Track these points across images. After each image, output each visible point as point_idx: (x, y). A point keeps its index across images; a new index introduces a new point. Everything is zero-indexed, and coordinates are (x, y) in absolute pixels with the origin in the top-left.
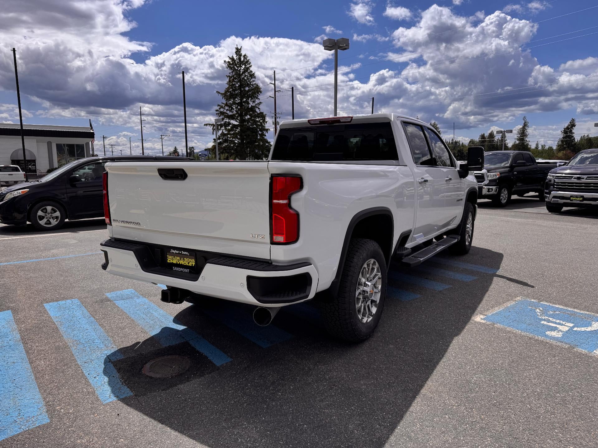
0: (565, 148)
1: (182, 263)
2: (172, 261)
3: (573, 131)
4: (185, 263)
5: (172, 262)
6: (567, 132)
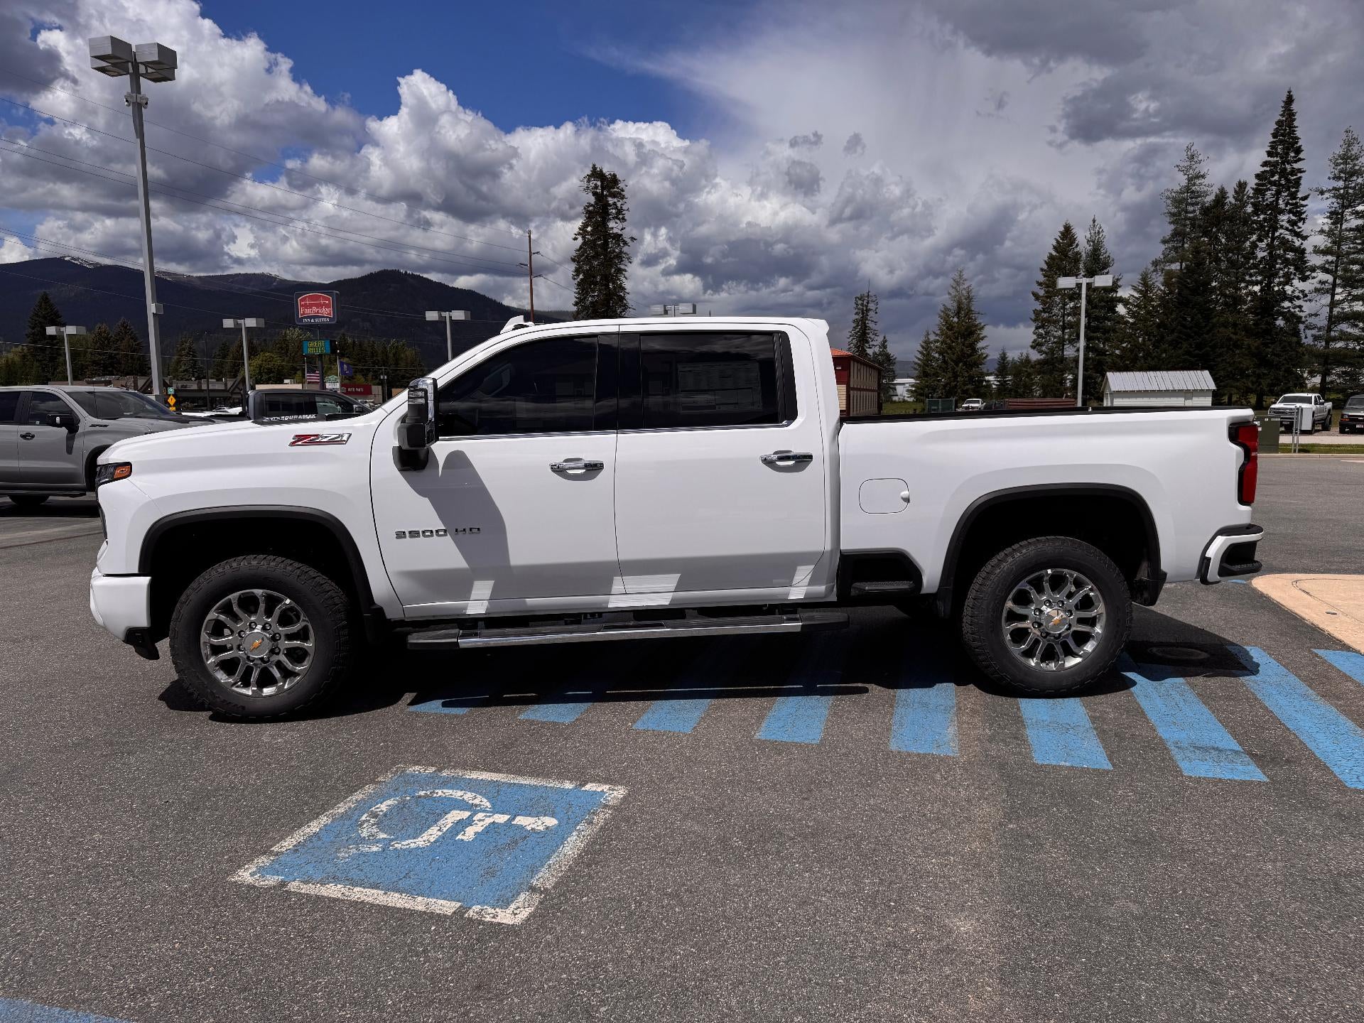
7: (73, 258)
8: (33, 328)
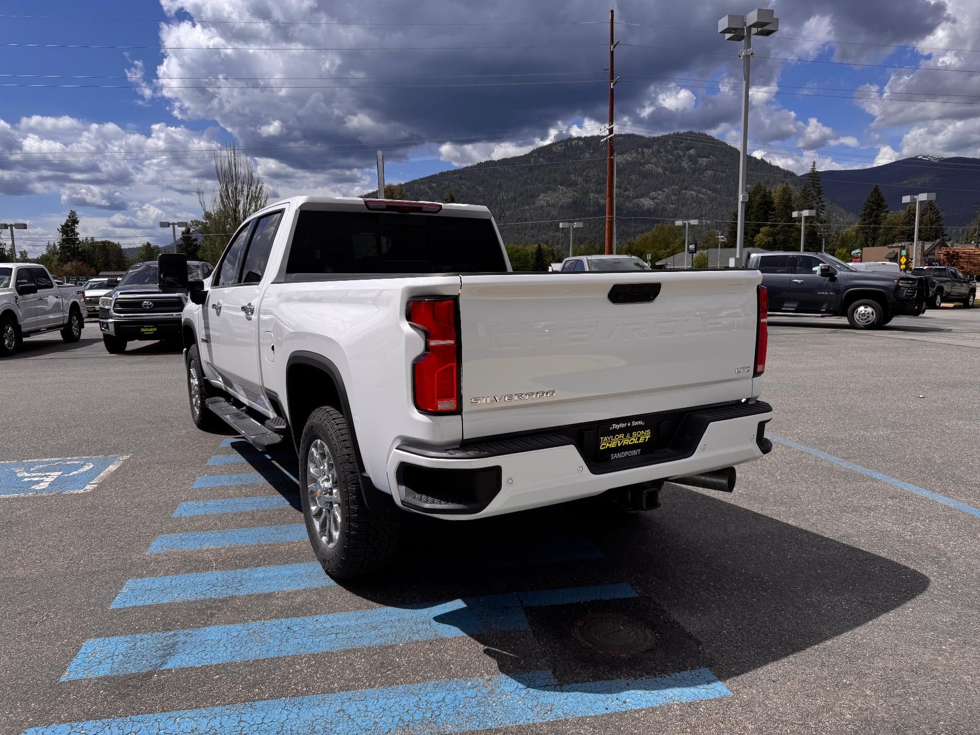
0: (68, 257)
1: (627, 443)
2: (608, 445)
3: (77, 230)
4: (632, 441)
5: (608, 447)
6: (67, 231)
7: (924, 157)
8: (865, 210)
